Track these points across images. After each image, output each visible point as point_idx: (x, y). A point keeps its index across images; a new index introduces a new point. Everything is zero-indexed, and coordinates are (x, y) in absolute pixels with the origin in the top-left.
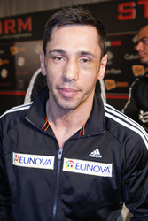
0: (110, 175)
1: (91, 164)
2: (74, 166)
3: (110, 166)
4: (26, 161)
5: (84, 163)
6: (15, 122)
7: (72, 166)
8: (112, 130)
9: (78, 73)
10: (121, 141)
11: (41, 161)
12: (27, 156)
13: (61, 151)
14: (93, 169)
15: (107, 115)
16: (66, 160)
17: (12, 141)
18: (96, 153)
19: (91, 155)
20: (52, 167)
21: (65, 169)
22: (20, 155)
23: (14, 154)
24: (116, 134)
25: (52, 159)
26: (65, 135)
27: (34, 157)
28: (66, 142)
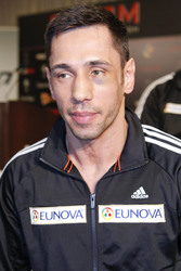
0: (163, 220)
1: (135, 208)
2: (113, 214)
3: (161, 207)
4: (49, 217)
5: (125, 208)
6: (29, 167)
7: (110, 214)
8: (157, 159)
9: (91, 90)
10: (171, 173)
11: (69, 213)
12: (49, 210)
13: (93, 196)
14: (138, 214)
15: (147, 139)
16: (101, 208)
17: (27, 193)
18: (140, 193)
19: (133, 197)
20: (84, 220)
21: (102, 220)
22: (39, 210)
23: (31, 210)
24: (162, 164)
25: (83, 208)
26: (96, 174)
27: (58, 209)
28: (99, 183)
